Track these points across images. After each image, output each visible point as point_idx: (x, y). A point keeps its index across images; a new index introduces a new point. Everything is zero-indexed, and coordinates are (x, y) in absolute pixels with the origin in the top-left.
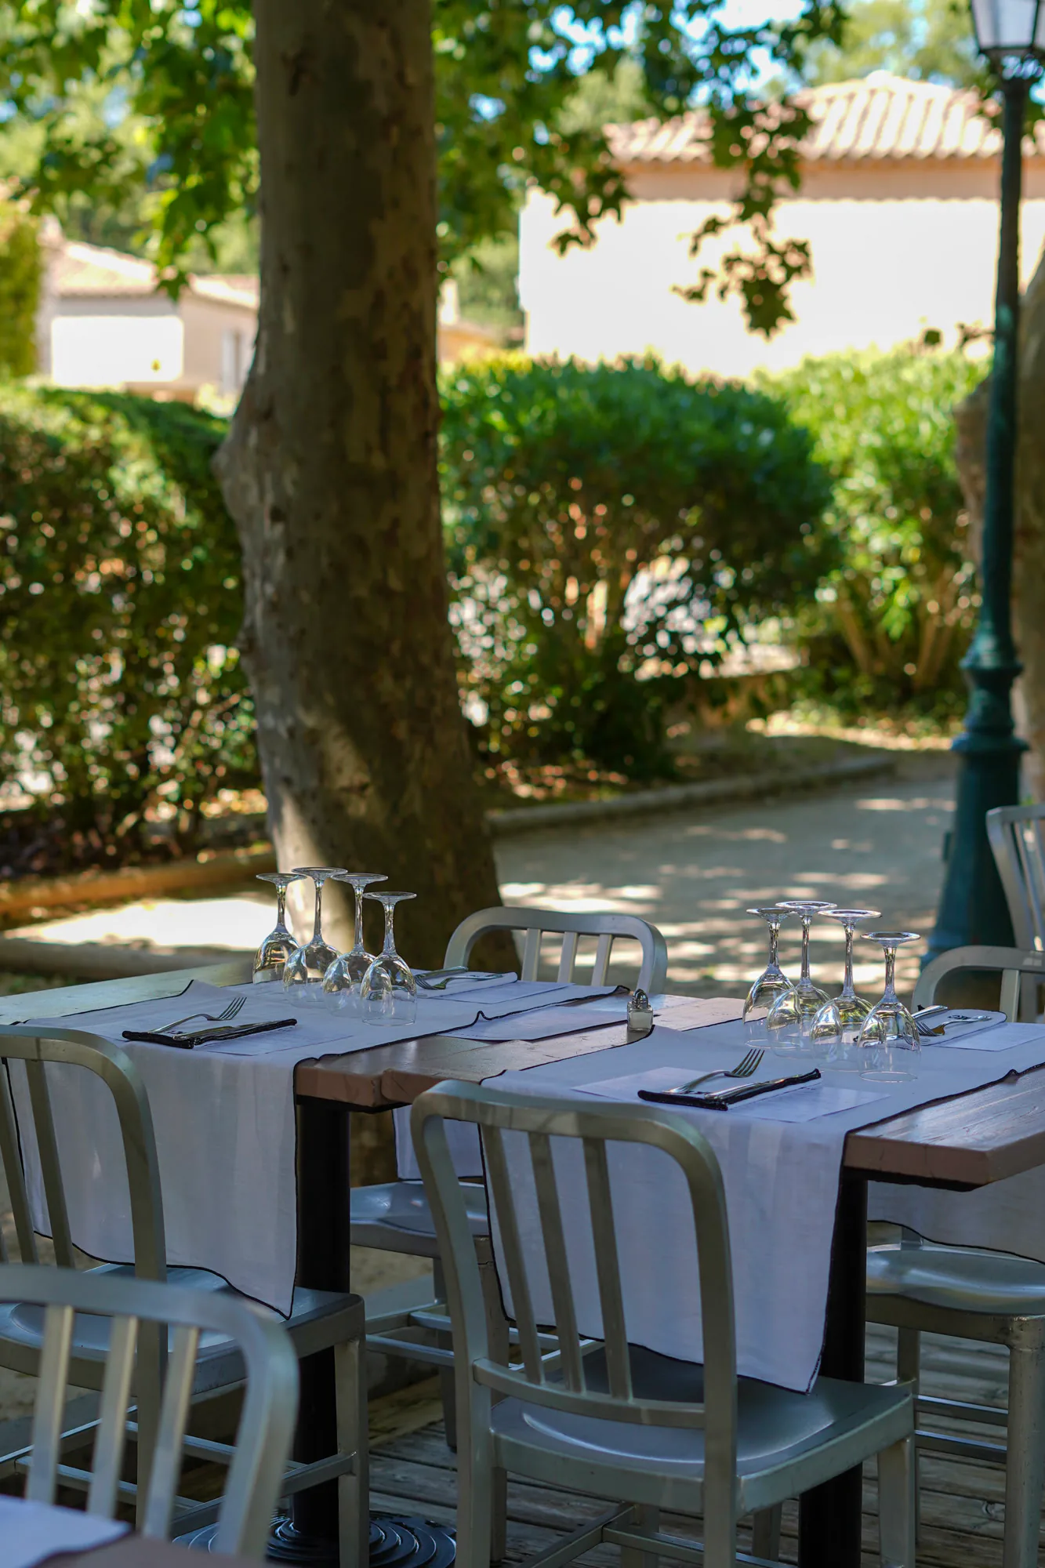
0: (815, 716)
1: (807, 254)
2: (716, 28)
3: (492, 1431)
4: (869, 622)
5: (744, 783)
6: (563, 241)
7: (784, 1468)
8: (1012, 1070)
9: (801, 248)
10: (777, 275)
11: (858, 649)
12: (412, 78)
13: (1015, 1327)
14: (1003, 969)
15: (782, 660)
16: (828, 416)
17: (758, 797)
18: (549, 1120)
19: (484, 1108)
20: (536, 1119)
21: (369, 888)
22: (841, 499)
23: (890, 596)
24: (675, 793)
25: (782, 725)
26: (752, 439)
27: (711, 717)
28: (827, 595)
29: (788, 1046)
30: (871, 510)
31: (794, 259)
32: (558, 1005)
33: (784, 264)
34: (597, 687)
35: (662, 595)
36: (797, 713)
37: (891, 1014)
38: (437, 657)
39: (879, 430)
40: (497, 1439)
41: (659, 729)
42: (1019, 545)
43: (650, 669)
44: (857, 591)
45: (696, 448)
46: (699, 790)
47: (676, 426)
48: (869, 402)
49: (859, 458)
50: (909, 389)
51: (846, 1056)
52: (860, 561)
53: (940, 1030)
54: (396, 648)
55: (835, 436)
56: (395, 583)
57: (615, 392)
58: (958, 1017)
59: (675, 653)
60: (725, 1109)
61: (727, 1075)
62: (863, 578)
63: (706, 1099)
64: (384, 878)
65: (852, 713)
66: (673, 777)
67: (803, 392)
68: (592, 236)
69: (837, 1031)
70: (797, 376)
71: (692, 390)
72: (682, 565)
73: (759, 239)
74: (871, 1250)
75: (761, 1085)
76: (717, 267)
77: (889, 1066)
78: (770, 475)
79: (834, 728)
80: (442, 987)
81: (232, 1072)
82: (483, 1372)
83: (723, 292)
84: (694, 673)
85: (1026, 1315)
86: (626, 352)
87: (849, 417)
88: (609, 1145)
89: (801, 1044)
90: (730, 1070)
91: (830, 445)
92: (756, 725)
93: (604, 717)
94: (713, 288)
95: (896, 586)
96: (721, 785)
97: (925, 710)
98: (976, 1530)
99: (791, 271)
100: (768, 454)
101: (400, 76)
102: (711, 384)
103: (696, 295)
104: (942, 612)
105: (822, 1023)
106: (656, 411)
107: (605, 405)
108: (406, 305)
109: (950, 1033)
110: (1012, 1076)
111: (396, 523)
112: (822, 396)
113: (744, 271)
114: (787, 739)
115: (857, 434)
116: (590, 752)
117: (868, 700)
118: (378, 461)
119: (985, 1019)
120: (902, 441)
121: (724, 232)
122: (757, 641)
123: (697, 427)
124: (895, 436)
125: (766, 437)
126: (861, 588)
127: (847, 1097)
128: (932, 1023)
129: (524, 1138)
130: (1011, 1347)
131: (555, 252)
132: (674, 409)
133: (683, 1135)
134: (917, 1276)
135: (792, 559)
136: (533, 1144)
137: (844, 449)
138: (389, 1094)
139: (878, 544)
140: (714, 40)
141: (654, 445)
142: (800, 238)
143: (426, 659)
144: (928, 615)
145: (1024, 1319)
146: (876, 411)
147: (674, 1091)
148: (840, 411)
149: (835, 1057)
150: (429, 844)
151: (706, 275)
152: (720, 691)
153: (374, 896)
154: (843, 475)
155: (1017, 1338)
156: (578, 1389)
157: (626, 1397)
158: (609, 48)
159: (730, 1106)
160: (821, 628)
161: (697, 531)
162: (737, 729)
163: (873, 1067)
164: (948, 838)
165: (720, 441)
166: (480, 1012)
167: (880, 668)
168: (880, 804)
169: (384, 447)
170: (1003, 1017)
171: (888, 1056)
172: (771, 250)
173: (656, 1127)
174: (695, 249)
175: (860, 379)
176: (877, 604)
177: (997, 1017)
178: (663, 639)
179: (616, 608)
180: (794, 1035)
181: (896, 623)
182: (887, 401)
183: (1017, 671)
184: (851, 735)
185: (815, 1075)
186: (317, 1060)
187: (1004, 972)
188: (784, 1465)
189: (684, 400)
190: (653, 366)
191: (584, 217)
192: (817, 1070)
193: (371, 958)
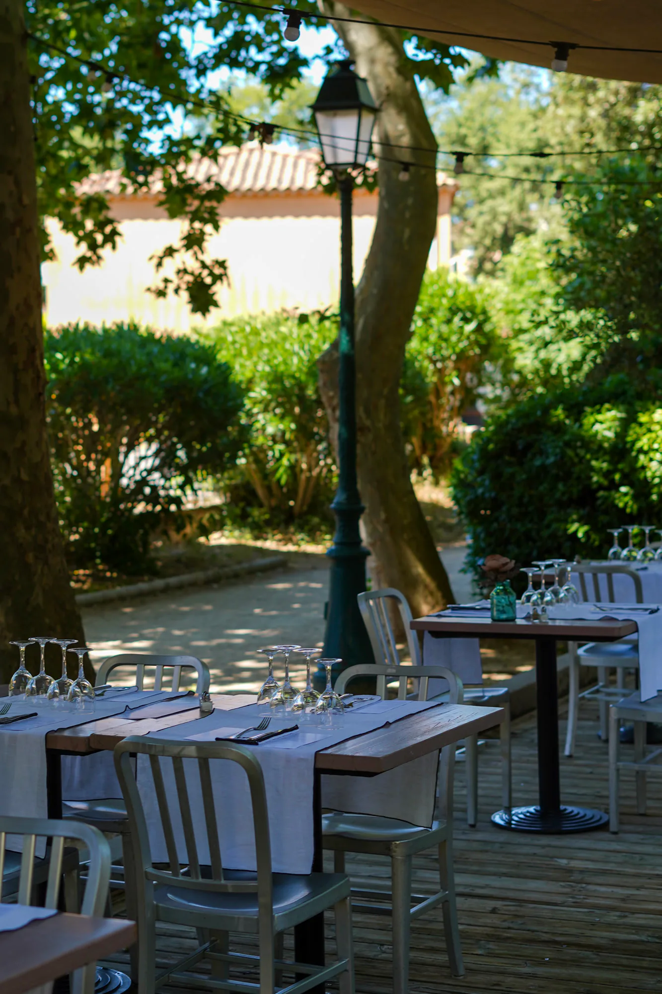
0: (237, 533)
1: (225, 268)
2: (169, 138)
3: (155, 902)
4: (266, 475)
5: (199, 575)
6: (82, 261)
7: (294, 910)
8: (388, 722)
9: (222, 264)
10: (208, 280)
11: (260, 492)
12: (26, 201)
13: (393, 847)
14: (377, 675)
15: (216, 500)
16: (238, 355)
17: (208, 584)
18: (181, 751)
19: (150, 747)
20: (176, 750)
21: (69, 647)
22: (248, 404)
23: (279, 460)
24: (159, 583)
25: (217, 539)
26: (195, 372)
27: (175, 537)
28: (242, 461)
29: (280, 715)
30: (266, 410)
31: (217, 271)
32: (162, 701)
33: (211, 274)
34: (109, 520)
35: (144, 465)
36: (226, 533)
37: (328, 698)
38: (48, 516)
39: (268, 362)
40: (157, 906)
41: (146, 544)
42: (360, 437)
43: (140, 508)
44: (259, 457)
45: (163, 378)
46: (173, 580)
47: (151, 364)
48: (262, 345)
49: (257, 380)
50: (285, 338)
51: (308, 719)
52: (260, 440)
53: (351, 705)
54: (26, 512)
55: (242, 366)
56: (24, 476)
57: (114, 346)
58: (358, 699)
59: (153, 498)
60: (257, 744)
61: (255, 729)
62: (262, 450)
63: (248, 740)
64: (76, 641)
65: (259, 531)
66: (155, 573)
67: (222, 340)
68: (99, 258)
69: (302, 707)
70: (218, 330)
71: (159, 341)
72: (154, 447)
73: (197, 259)
74: (323, 816)
75: (272, 733)
76: (173, 276)
77: (329, 722)
78: (207, 392)
79: (248, 540)
80: (102, 695)
81: (13, 739)
82: (151, 873)
83: (177, 291)
84: (165, 510)
85: (398, 841)
86: (118, 321)
87: (250, 354)
88: (210, 760)
89: (286, 714)
90: (256, 726)
91: (241, 371)
92: (202, 539)
93: (114, 538)
94: (171, 287)
95: (282, 455)
96: (185, 578)
97: (301, 529)
98: (376, 958)
99: (217, 278)
100: (206, 381)
101: (20, 200)
102: (169, 338)
103: (161, 293)
104: (310, 469)
105: (295, 704)
106: (140, 357)
107: (108, 354)
108: (26, 325)
109: (356, 706)
110: (388, 724)
111: (24, 443)
112: (234, 342)
113: (189, 278)
114: (221, 547)
115: (255, 365)
116: (104, 560)
117: (268, 523)
118: (14, 410)
119: (371, 699)
120: (282, 368)
121: (176, 255)
122: (200, 489)
123: (165, 366)
124: (277, 366)
125: (204, 370)
126: (261, 456)
127: (310, 737)
128: (347, 702)
129: (170, 760)
130: (392, 857)
131: (76, 267)
132: (149, 354)
133: (244, 754)
134: (342, 827)
135: (222, 441)
136: (174, 762)
137: (249, 374)
138: (93, 746)
139: (270, 430)
140: (167, 143)
141: (140, 377)
142: (221, 259)
143: (42, 518)
144: (302, 470)
145: (398, 843)
146: (266, 351)
147: (232, 737)
148: (245, 351)
149: (303, 719)
150: (47, 621)
151: (166, 281)
152: (181, 519)
153: (72, 650)
154: (249, 390)
155: (395, 852)
156: (197, 878)
157: (221, 880)
158: (105, 148)
159: (259, 743)
160: (237, 480)
161: (165, 426)
162: (190, 542)
163: (322, 723)
164: (327, 605)
165: (177, 373)
166: (127, 706)
167: (274, 502)
168: (280, 586)
169: (17, 402)
170: (379, 698)
171: (329, 717)
172: (204, 266)
173: (232, 751)
174: (159, 265)
175: (256, 332)
176: (271, 465)
177: (376, 698)
178: (147, 490)
179: (117, 474)
180: (281, 710)
181: (282, 475)
182: (272, 345)
183: (362, 510)
184: (259, 544)
185: (296, 728)
186: (56, 731)
187: (378, 677)
188: (294, 909)
189: (156, 349)
190: (134, 328)
191: (93, 247)
192: (297, 725)
193: (71, 681)
